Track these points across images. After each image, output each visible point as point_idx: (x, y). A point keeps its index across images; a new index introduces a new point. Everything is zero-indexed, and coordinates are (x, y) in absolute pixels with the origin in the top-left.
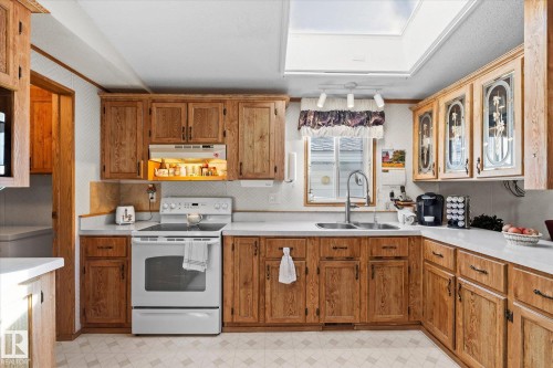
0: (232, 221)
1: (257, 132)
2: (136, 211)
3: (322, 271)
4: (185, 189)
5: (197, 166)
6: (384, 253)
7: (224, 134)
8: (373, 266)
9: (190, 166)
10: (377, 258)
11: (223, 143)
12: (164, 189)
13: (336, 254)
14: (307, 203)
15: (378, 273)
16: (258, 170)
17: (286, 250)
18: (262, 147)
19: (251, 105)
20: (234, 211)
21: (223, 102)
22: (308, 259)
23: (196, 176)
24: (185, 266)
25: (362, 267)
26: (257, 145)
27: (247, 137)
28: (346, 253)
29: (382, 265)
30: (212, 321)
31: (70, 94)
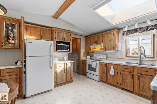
0: (107, 60)
1: (109, 40)
2: (90, 57)
3: (122, 74)
4: (98, 53)
5: (99, 48)
6: (143, 73)
7: (103, 41)
8: (138, 76)
9: (98, 48)
10: (140, 74)
11: (102, 43)
12: (95, 53)
13: (125, 70)
14: (127, 56)
15: (141, 79)
16: (109, 48)
17: (112, 67)
18: (110, 43)
19: (108, 34)
20: (107, 58)
21: (103, 34)
22: (118, 70)
23: (99, 50)
24: (93, 66)
25: (135, 76)
26: (109, 43)
27: (107, 41)
28: (129, 70)
29: (142, 76)
30: (97, 78)
31: (80, 39)
